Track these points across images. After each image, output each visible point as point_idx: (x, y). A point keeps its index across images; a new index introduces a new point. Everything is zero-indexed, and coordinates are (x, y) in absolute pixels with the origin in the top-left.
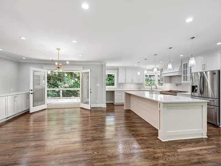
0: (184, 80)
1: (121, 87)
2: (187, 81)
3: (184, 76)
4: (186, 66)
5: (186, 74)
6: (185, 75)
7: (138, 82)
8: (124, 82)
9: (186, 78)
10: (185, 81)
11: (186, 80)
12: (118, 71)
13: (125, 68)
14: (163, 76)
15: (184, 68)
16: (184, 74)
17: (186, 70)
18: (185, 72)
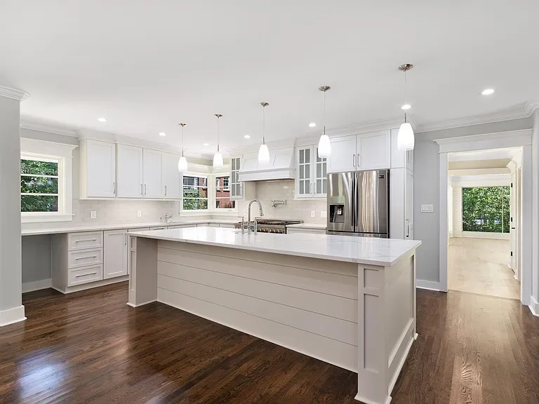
0: (301, 192)
1: (94, 215)
2: (307, 195)
3: (301, 182)
4: (305, 155)
5: (308, 176)
6: (305, 179)
7: (161, 196)
8: (107, 193)
9: (305, 188)
10: (305, 195)
11: (308, 192)
12: (78, 149)
13: (113, 140)
14: (242, 178)
15: (301, 161)
16: (301, 177)
17: (308, 167)
18: (304, 171)
